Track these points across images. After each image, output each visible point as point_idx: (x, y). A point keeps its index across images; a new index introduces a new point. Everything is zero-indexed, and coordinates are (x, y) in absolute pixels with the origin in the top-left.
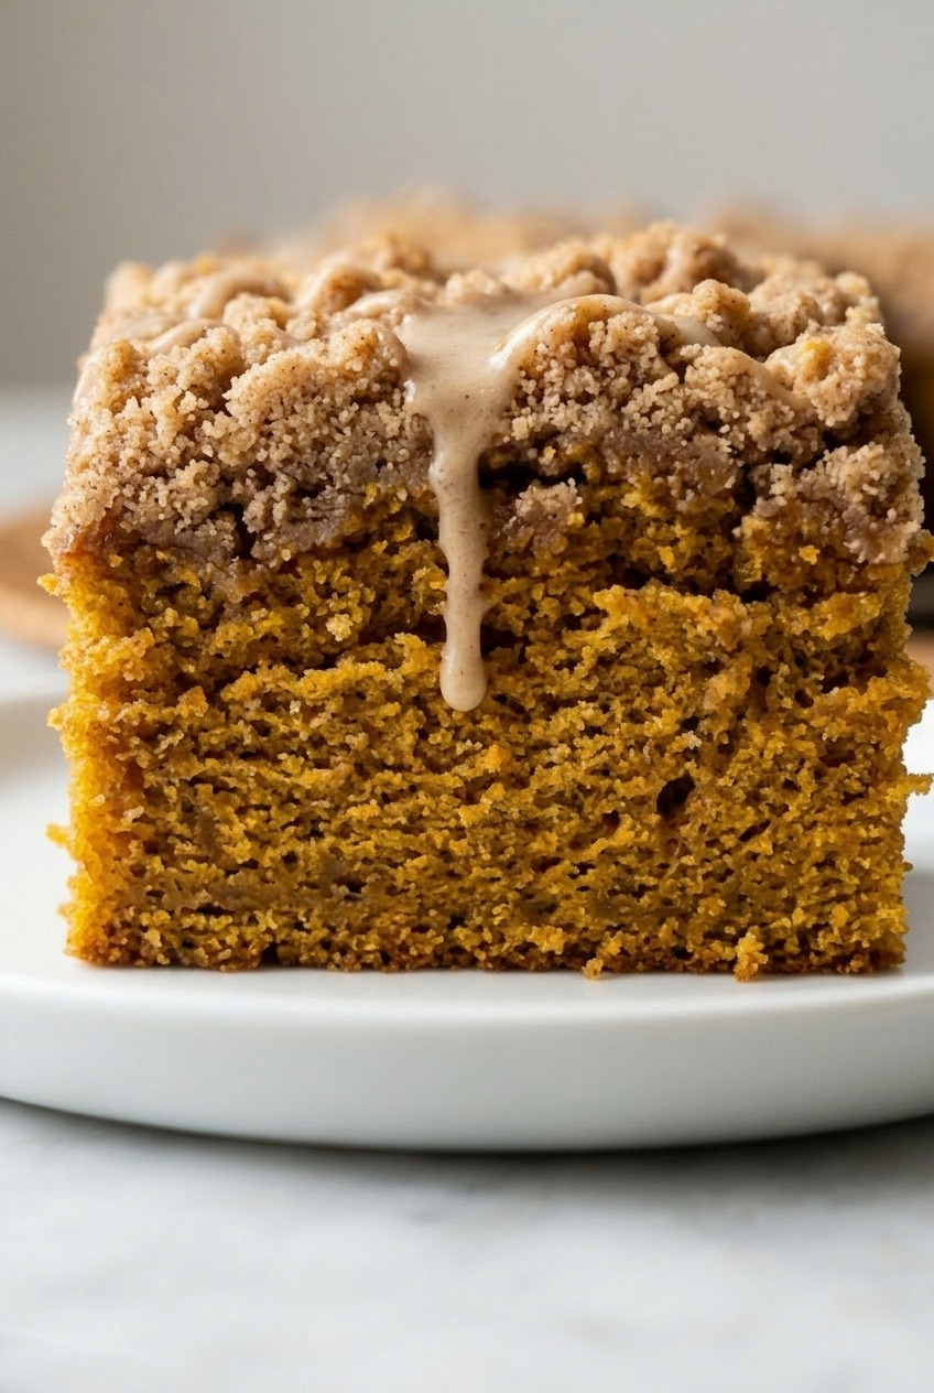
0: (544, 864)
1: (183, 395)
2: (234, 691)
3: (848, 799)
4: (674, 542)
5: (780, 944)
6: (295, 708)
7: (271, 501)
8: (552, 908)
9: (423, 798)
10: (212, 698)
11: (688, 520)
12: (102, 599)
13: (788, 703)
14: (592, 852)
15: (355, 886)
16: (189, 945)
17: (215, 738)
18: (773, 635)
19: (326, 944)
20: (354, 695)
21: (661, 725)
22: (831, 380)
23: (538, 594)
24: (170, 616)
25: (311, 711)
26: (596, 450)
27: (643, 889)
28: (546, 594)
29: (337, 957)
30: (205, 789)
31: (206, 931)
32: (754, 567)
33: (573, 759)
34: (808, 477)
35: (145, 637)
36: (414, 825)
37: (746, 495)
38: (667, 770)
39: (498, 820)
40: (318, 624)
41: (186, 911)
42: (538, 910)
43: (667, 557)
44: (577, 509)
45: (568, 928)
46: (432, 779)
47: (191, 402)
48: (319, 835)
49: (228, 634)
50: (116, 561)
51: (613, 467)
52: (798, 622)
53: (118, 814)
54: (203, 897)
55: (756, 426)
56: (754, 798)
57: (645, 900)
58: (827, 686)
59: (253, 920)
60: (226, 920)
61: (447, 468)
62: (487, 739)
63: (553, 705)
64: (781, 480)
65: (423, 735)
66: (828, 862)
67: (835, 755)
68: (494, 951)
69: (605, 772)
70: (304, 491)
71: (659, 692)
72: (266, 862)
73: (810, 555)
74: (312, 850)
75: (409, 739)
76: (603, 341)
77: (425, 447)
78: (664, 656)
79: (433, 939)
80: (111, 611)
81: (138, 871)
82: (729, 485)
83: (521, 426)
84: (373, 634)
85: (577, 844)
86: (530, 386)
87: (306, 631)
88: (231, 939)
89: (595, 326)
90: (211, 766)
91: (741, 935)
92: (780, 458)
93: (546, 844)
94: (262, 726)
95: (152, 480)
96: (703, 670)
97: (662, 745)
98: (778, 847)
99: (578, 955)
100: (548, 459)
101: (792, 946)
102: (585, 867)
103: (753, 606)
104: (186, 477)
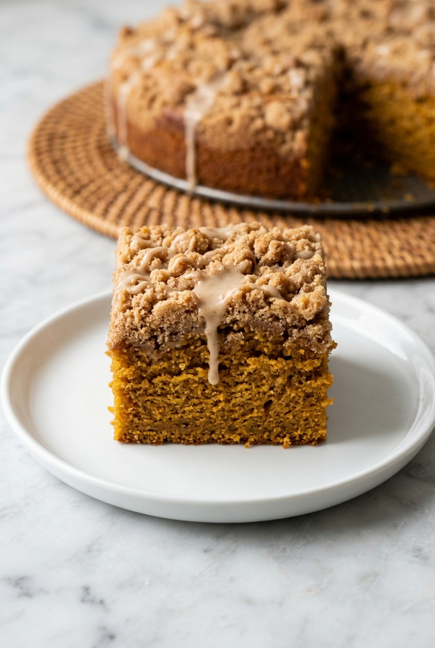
0: (235, 420)
1: (141, 310)
2: (155, 381)
3: (312, 405)
4: (268, 347)
5: (295, 437)
6: (171, 385)
7: (164, 337)
8: (237, 429)
9: (203, 405)
10: (150, 381)
11: (271, 342)
12: (121, 359)
13: (297, 384)
14: (247, 417)
15: (187, 424)
16: (145, 438)
17: (150, 391)
18: (293, 369)
19: (179, 438)
20: (187, 381)
21: (265, 388)
22: (308, 309)
23: (233, 358)
24: (139, 364)
25: (175, 386)
26: (247, 325)
27: (259, 426)
28: (235, 359)
29: (182, 441)
30: (149, 403)
31: (149, 435)
32: (288, 353)
33: (242, 397)
34: (302, 332)
35: (133, 368)
36: (202, 411)
37: (286, 336)
38: (266, 399)
39: (223, 410)
40: (177, 365)
41: (144, 431)
42: (232, 430)
43: (266, 350)
44: (243, 340)
45: (240, 435)
46: (206, 401)
47: (143, 312)
48: (177, 413)
49: (154, 368)
50: (124, 351)
51: (252, 329)
52: (299, 366)
53: (127, 408)
54: (149, 428)
55: (289, 320)
56: (287, 405)
57: (260, 428)
58: (307, 380)
59: (161, 433)
60: (154, 433)
61: (209, 331)
62: (221, 392)
63: (237, 383)
64: (295, 333)
65: (204, 390)
66: (307, 419)
67: (308, 396)
68: (222, 440)
69: (250, 399)
70: (173, 334)
71: (264, 381)
72: (164, 420)
73: (302, 352)
74: (176, 417)
75: (199, 393)
76: (249, 298)
77: (204, 325)
78: (265, 374)
79: (206, 438)
80: (124, 361)
81: (132, 421)
82: (282, 334)
83: (228, 320)
85: (243, 415)
86: (230, 309)
87: (174, 367)
88: (156, 438)
89: (247, 294)
90: (150, 398)
91: (285, 436)
92: (295, 327)
93: (235, 415)
94: (163, 389)
95: (134, 331)
96: (275, 377)
97: (264, 393)
98: (294, 416)
99: (243, 441)
100: (235, 327)
101: (297, 438)
102: (245, 421)
103: (288, 361)
104: (142, 331)
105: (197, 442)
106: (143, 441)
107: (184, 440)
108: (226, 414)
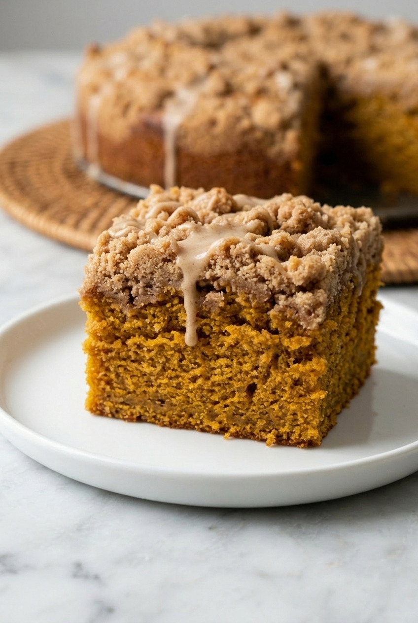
0: (216, 403)
1: (117, 254)
2: (129, 342)
3: (301, 396)
4: (250, 314)
5: (281, 435)
6: (145, 349)
7: (138, 289)
8: (217, 415)
9: (180, 379)
10: (124, 343)
11: (256, 308)
12: (93, 311)
13: (283, 366)
14: (228, 402)
15: (163, 402)
16: (117, 412)
17: (123, 354)
18: (279, 345)
19: (154, 417)
20: (162, 347)
21: (247, 367)
22: (298, 272)
23: (212, 324)
24: (112, 319)
25: (149, 351)
26: (228, 283)
27: (242, 415)
28: (215, 325)
29: (157, 422)
30: (121, 370)
31: (121, 409)
32: (274, 326)
33: (222, 374)
34: (290, 299)
35: (104, 323)
36: (179, 387)
37: (273, 302)
38: (248, 381)
39: (201, 388)
40: (152, 325)
41: (116, 403)
42: (212, 416)
43: (249, 318)
44: (223, 301)
45: (220, 423)
46: (183, 374)
47: (118, 257)
48: (152, 386)
49: (127, 325)
50: (96, 300)
51: (234, 290)
52: (286, 342)
53: (98, 373)
54: (122, 400)
55: (275, 283)
56: (273, 392)
57: (243, 418)
58: (295, 362)
59: (134, 408)
60: (128, 407)
61: (186, 286)
62: (199, 366)
63: (218, 357)
64: (282, 300)
65: (181, 361)
66: (295, 414)
67: (296, 383)
68: (201, 426)
69: (231, 379)
70: (148, 286)
71: (246, 357)
72: (138, 393)
73: (289, 324)
74: (151, 390)
75: (176, 362)
76: (233, 251)
77: (181, 276)
78: (246, 347)
79: (182, 421)
80: (96, 313)
81: (104, 389)
82: (267, 299)
83: (208, 275)
84: (167, 329)
85: (225, 398)
86: (212, 262)
87: (149, 327)
88: (128, 412)
89: (232, 247)
90: (123, 363)
91: (270, 432)
92: (283, 293)
93: (215, 398)
94: (136, 353)
95: (106, 278)
96: (259, 353)
97: (247, 373)
98: (281, 408)
99: (223, 431)
100: (215, 284)
101: (285, 437)
102: (226, 406)
103: (274, 336)
104: (115, 278)
105: (172, 424)
106: (115, 414)
107: (159, 420)
108: (205, 393)
